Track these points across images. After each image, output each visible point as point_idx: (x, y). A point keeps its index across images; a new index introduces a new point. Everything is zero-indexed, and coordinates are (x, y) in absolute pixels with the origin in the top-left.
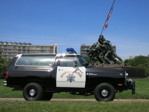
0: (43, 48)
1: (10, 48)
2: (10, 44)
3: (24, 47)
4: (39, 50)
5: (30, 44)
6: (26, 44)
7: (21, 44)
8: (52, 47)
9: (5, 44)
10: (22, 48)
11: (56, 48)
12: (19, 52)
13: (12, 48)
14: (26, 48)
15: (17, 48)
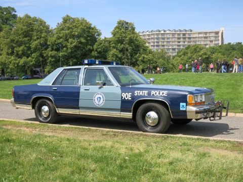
0: (206, 34)
1: (168, 37)
2: (168, 32)
3: (184, 34)
4: (202, 37)
5: (191, 31)
6: (186, 31)
7: (180, 31)
8: (217, 33)
9: (162, 32)
10: (181, 36)
11: (222, 33)
12: (179, 40)
13: (171, 36)
14: (187, 36)
15: (176, 36)
